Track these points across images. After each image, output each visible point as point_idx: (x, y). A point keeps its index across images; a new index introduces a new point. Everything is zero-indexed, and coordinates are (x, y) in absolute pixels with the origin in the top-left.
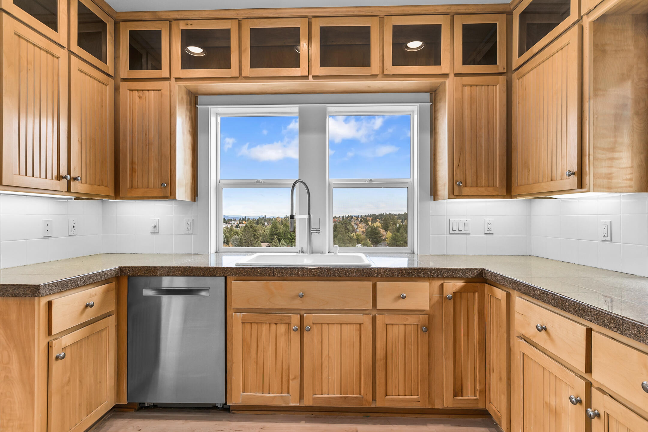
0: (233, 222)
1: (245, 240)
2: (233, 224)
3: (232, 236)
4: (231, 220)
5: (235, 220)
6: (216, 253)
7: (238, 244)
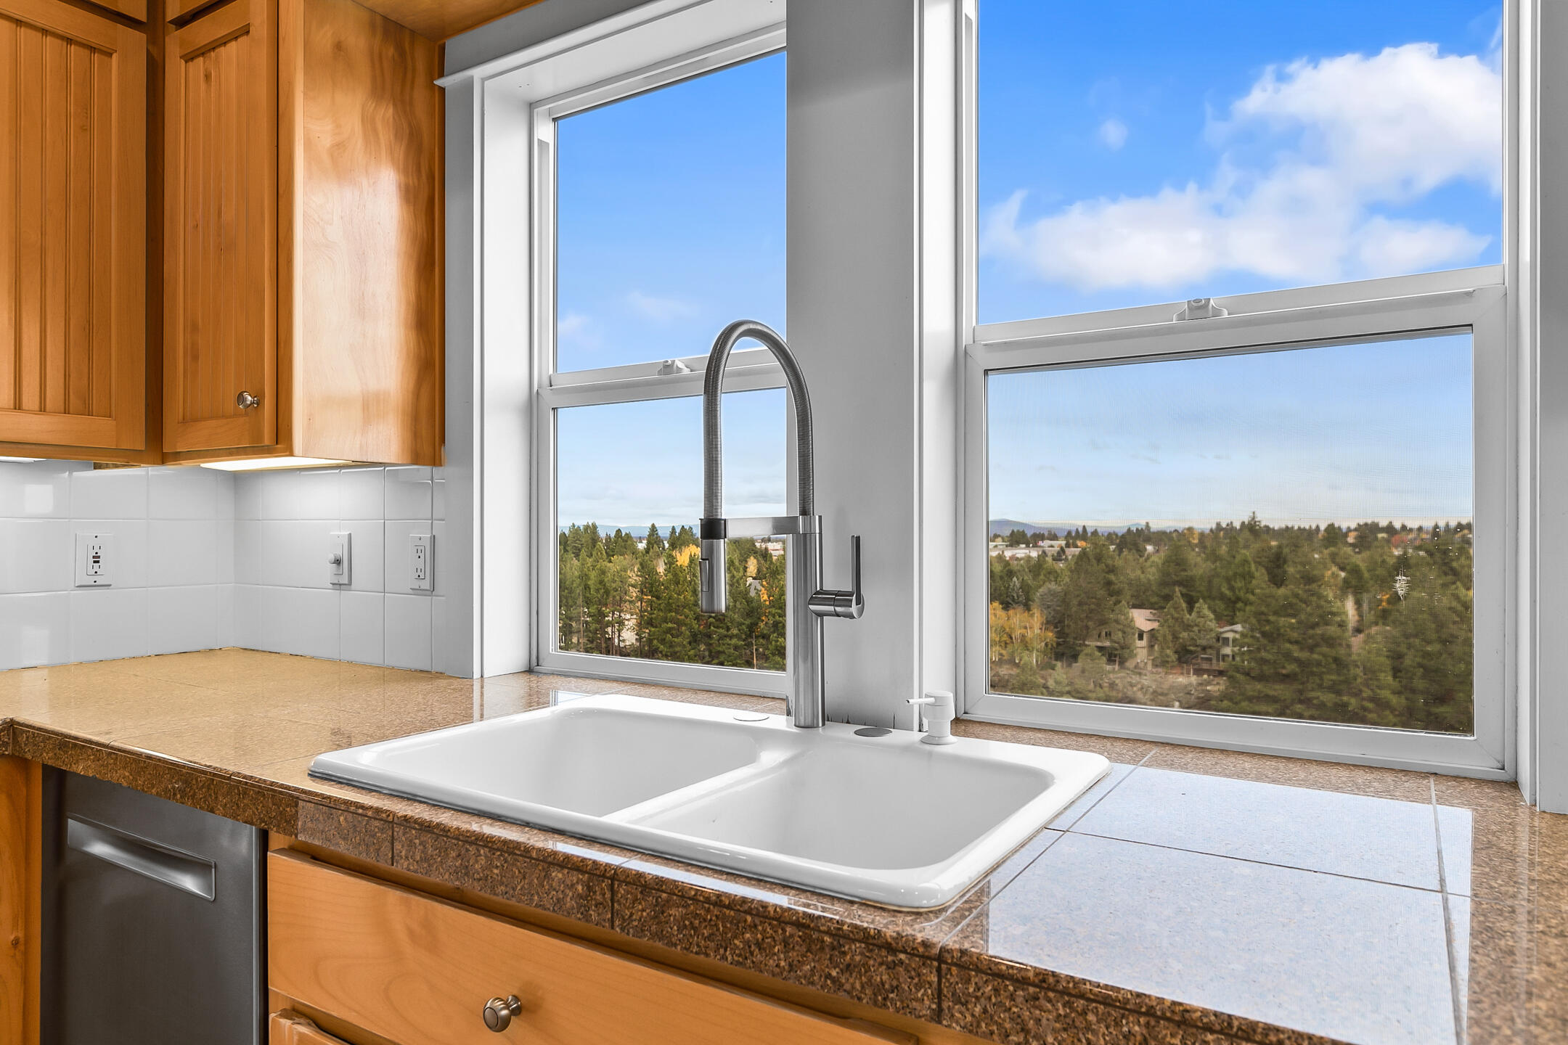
0: (1046, 543)
1: (1079, 598)
2: (1047, 549)
3: (1041, 583)
4: (1042, 537)
5: (1054, 537)
6: (526, 677)
7: (1058, 608)
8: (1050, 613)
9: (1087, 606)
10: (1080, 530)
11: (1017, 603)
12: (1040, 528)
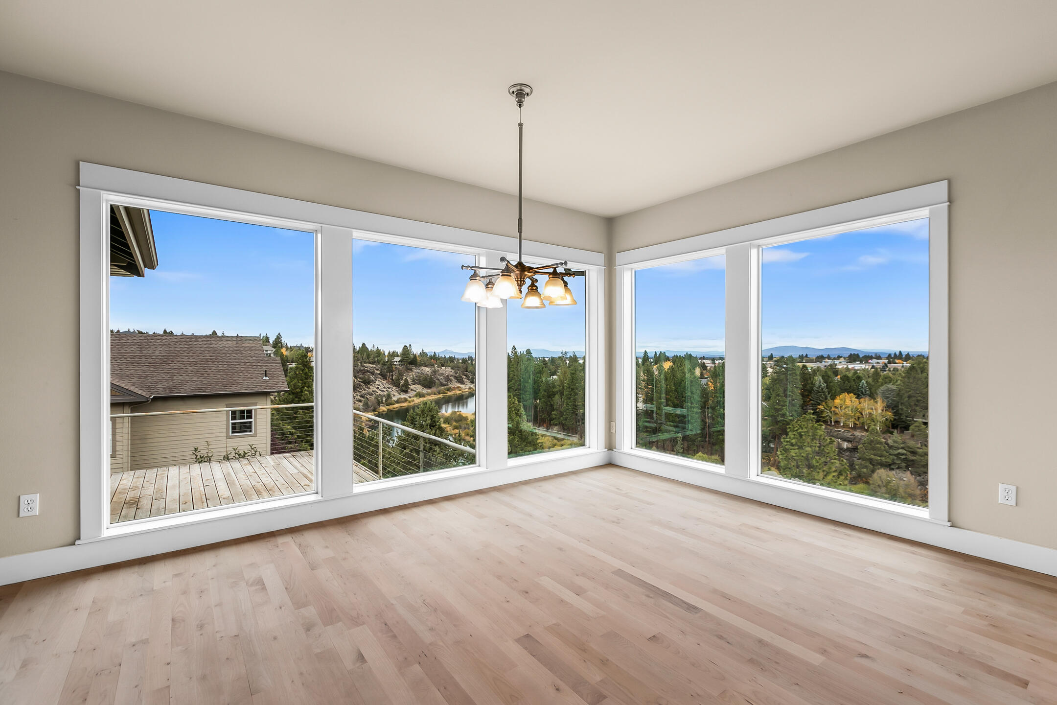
8: (888, 401)
9: (915, 398)
10: (898, 353)
11: (864, 395)
12: (870, 353)
